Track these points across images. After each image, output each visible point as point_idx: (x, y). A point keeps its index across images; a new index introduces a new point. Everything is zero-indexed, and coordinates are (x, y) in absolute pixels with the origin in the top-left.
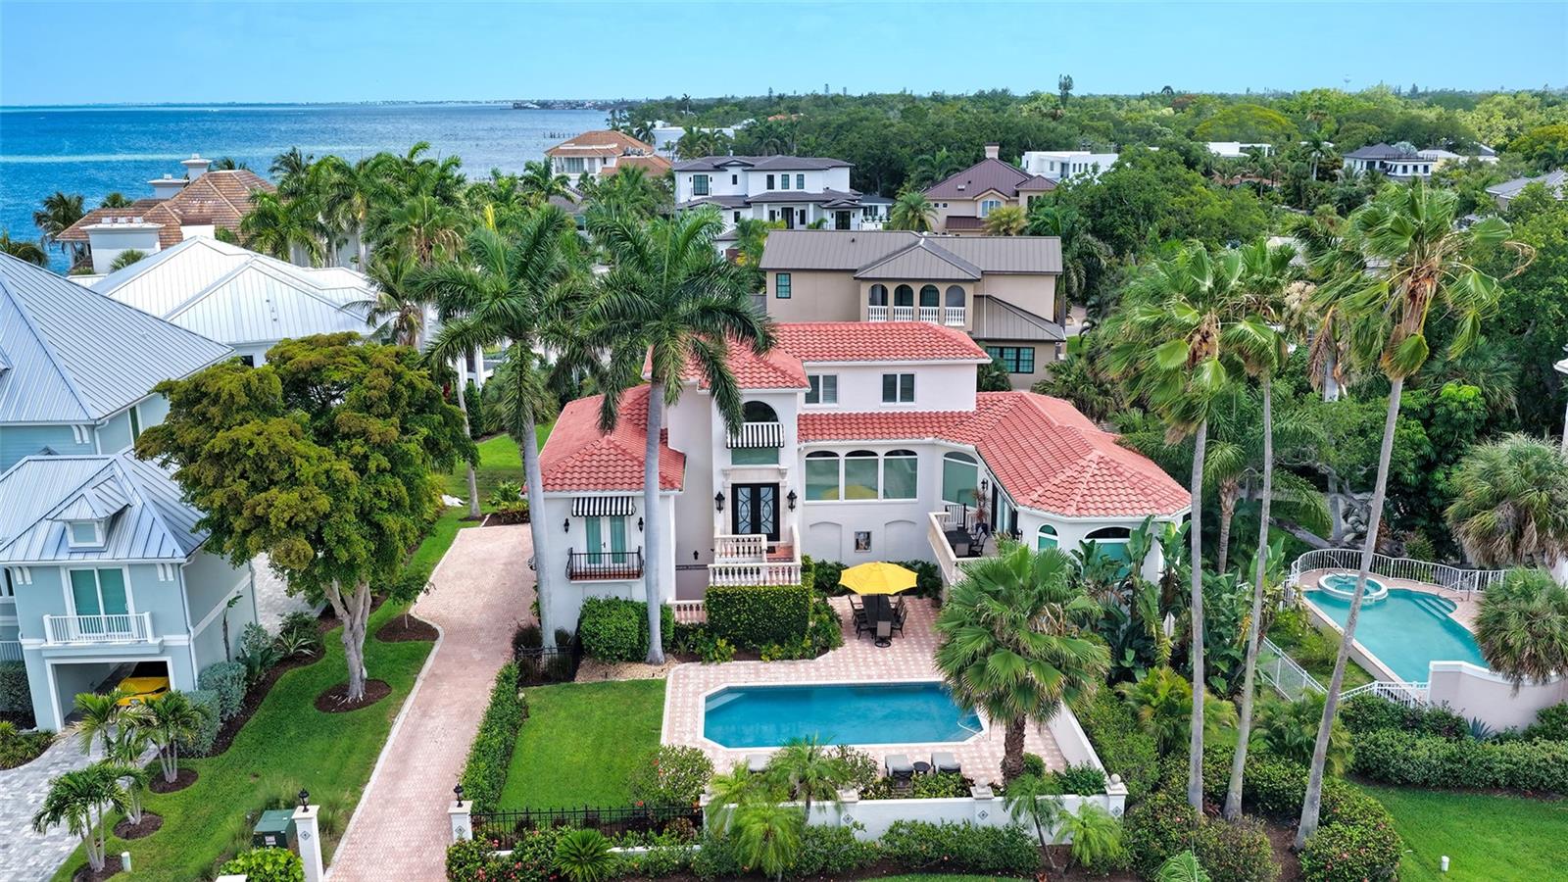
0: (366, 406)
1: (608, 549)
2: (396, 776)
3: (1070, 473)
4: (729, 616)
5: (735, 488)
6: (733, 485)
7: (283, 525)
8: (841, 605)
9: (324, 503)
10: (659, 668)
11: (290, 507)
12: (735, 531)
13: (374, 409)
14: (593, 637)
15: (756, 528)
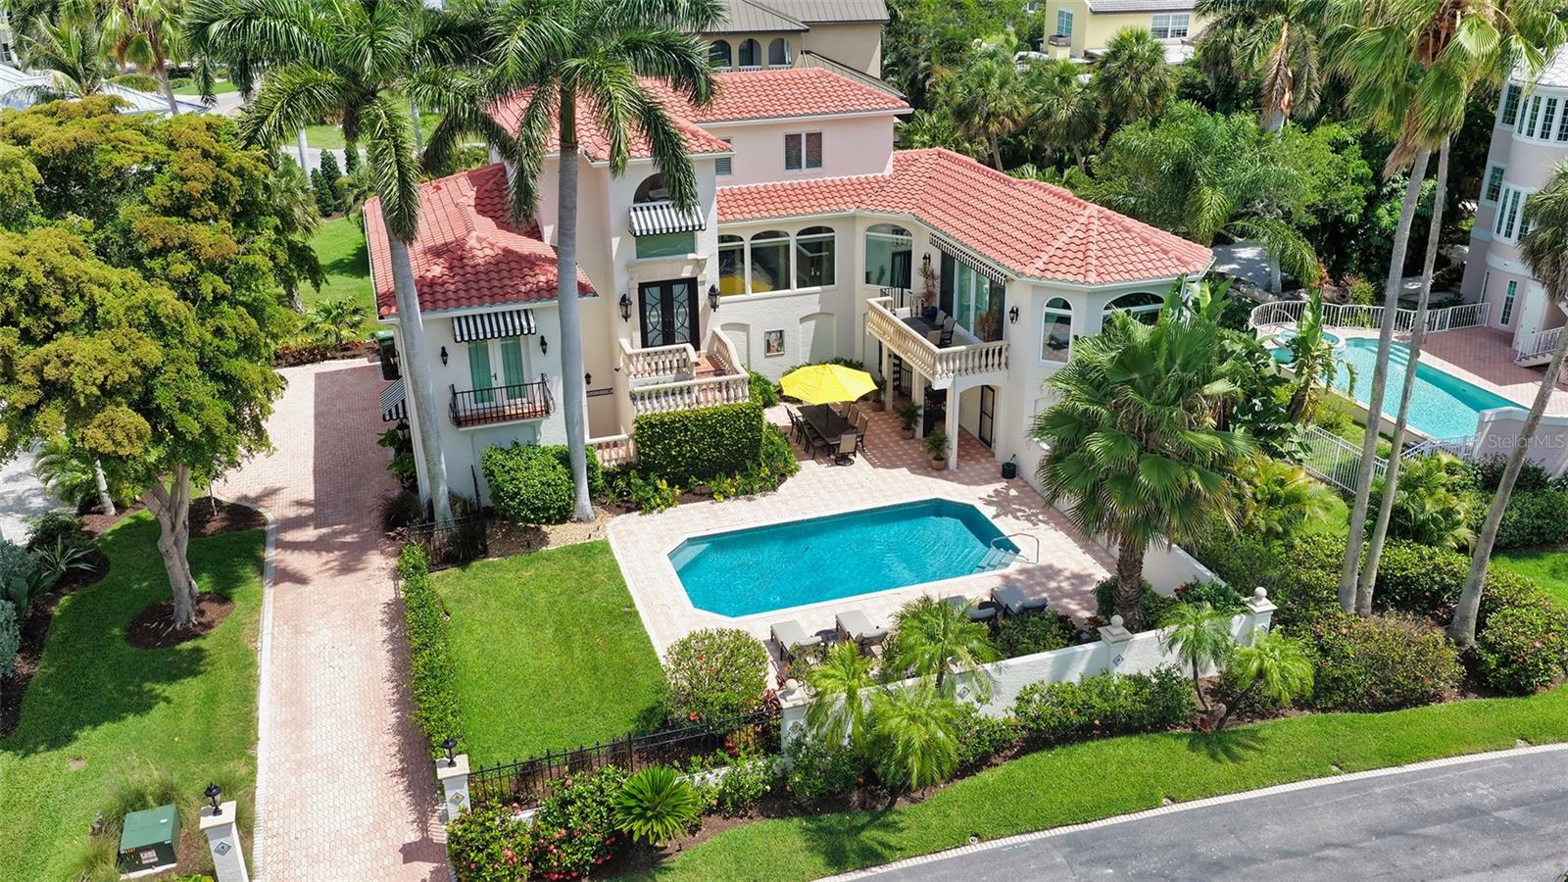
0: (180, 208)
1: (500, 381)
2: (297, 722)
3: (1071, 233)
4: (667, 450)
5: (643, 287)
6: (640, 284)
7: (95, 391)
8: (777, 416)
9: (151, 351)
10: (592, 526)
11: (102, 362)
12: (645, 344)
13: (194, 211)
14: (512, 499)
15: (668, 338)
